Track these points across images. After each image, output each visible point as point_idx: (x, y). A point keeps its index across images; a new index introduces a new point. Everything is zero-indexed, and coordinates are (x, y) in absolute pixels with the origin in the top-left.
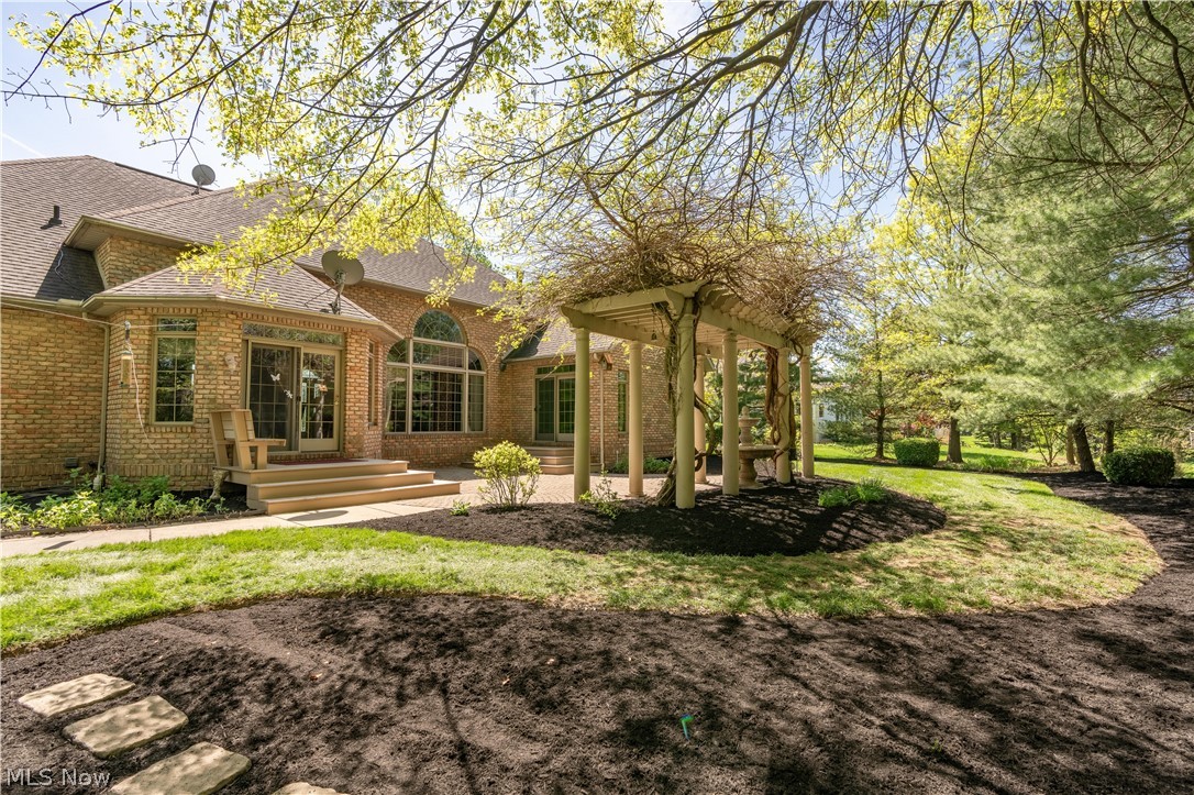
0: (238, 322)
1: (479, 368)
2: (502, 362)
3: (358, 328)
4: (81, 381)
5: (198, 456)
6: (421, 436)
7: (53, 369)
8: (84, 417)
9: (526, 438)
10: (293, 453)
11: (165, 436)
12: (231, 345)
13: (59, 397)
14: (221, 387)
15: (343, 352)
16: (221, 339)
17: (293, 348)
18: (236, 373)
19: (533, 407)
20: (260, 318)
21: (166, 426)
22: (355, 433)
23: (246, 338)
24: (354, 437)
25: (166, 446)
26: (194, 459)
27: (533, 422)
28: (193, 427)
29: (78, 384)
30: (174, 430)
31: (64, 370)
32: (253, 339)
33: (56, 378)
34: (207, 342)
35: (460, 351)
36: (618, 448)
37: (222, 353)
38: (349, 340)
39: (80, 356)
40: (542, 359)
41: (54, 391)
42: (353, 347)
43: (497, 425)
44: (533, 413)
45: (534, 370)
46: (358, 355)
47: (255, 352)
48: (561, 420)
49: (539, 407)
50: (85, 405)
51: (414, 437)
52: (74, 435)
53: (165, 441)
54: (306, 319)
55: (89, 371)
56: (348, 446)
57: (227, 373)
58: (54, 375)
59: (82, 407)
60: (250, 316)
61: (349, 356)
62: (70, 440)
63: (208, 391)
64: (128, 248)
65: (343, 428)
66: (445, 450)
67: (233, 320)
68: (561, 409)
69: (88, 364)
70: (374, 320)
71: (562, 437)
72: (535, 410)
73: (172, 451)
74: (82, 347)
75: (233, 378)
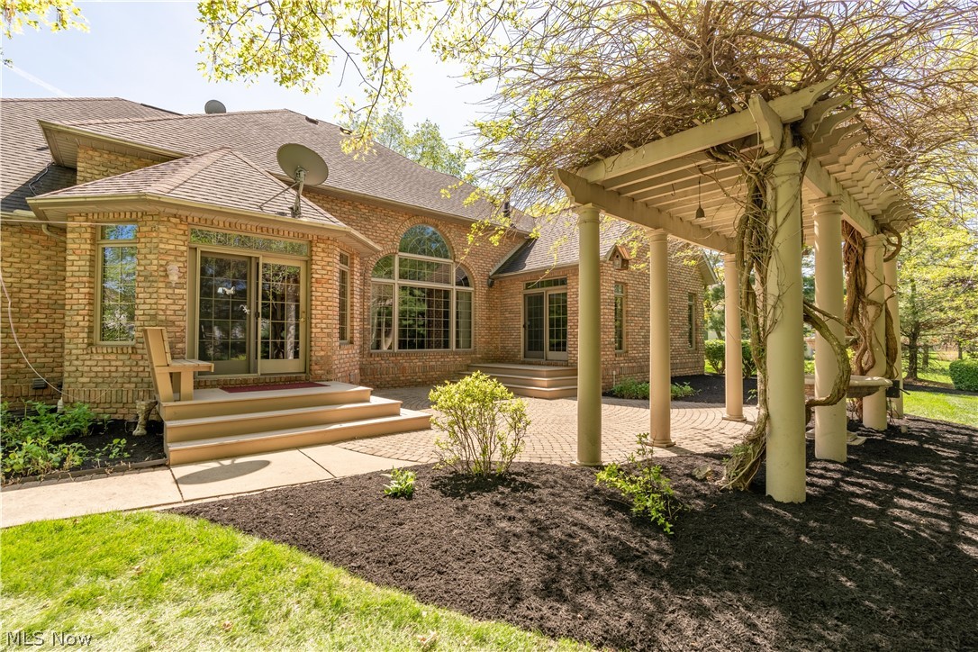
0: (182, 227)
1: (467, 285)
2: (490, 277)
3: (325, 235)
4: (49, 298)
5: (140, 380)
6: (407, 354)
7: (19, 285)
8: (52, 336)
9: (515, 356)
10: (251, 376)
11: (107, 357)
12: (174, 253)
13: (26, 316)
14: (163, 301)
15: (309, 263)
16: (162, 246)
17: (250, 257)
18: (180, 285)
19: (522, 323)
20: (209, 222)
21: (107, 346)
22: (322, 353)
23: (194, 245)
24: (322, 357)
25: (107, 368)
26: (136, 383)
27: (522, 340)
28: (133, 348)
29: (46, 302)
30: (114, 351)
31: (30, 286)
32: (202, 247)
33: (22, 295)
34: (147, 250)
35: (448, 267)
36: (615, 369)
37: (163, 263)
38: (314, 249)
39: (47, 272)
40: (530, 273)
41: (20, 308)
42: (319, 256)
43: (484, 342)
44: (522, 330)
45: (522, 286)
46: (326, 268)
47: (205, 260)
48: (551, 337)
49: (528, 323)
50: (53, 323)
51: (400, 354)
52: (43, 355)
53: (107, 363)
54: (262, 223)
55: (56, 287)
56: (315, 367)
57: (168, 285)
58: (19, 292)
59: (50, 326)
60: (196, 220)
61: (314, 267)
62: (38, 360)
63: (148, 307)
64: (97, 159)
65: (309, 348)
66: (432, 368)
67: (176, 224)
68: (551, 325)
69: (56, 281)
70: (341, 225)
71: (553, 355)
72: (524, 326)
73: (114, 374)
74: (49, 262)
75: (177, 291)
